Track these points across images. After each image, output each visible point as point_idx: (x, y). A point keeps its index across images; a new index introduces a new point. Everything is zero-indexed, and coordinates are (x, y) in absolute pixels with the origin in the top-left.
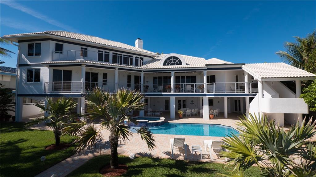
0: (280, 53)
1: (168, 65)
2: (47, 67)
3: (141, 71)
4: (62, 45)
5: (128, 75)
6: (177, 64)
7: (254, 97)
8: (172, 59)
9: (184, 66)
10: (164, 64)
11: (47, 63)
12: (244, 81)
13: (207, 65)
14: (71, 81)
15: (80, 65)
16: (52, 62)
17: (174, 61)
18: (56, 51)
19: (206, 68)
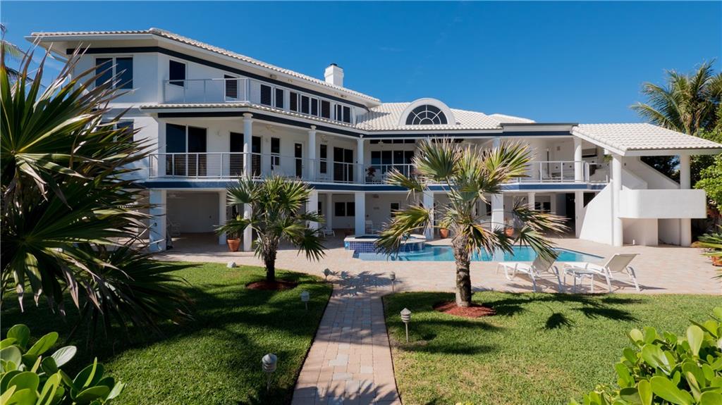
0: (638, 106)
1: (417, 122)
2: (152, 118)
3: (358, 135)
4: (184, 65)
5: (321, 145)
6: (436, 122)
7: (599, 192)
8: (426, 111)
9: (450, 126)
10: (409, 122)
11: (150, 108)
12: (573, 159)
13: (502, 125)
14: (205, 151)
15: (240, 114)
16: (164, 105)
17: (431, 115)
18: (171, 79)
19: (501, 132)
